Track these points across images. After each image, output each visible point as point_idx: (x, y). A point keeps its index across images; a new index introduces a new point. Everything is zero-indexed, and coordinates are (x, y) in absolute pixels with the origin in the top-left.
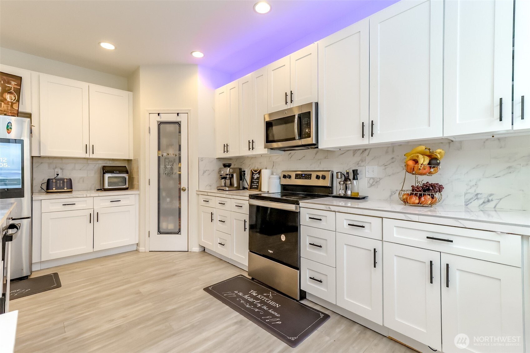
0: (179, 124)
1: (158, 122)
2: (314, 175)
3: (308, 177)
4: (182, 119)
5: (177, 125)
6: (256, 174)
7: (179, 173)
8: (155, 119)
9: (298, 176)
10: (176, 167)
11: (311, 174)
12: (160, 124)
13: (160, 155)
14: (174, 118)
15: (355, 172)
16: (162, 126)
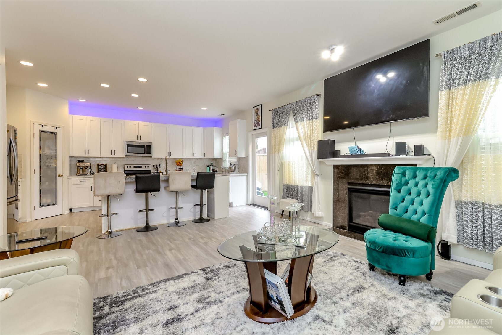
0: (55, 134)
1: (40, 130)
2: (143, 166)
3: (141, 167)
4: (58, 131)
5: (54, 135)
6: (102, 166)
7: (56, 165)
8: (38, 128)
9: (135, 167)
10: (52, 161)
11: (142, 166)
12: (41, 132)
13: (41, 153)
14: (53, 130)
15: (160, 165)
16: (41, 133)
